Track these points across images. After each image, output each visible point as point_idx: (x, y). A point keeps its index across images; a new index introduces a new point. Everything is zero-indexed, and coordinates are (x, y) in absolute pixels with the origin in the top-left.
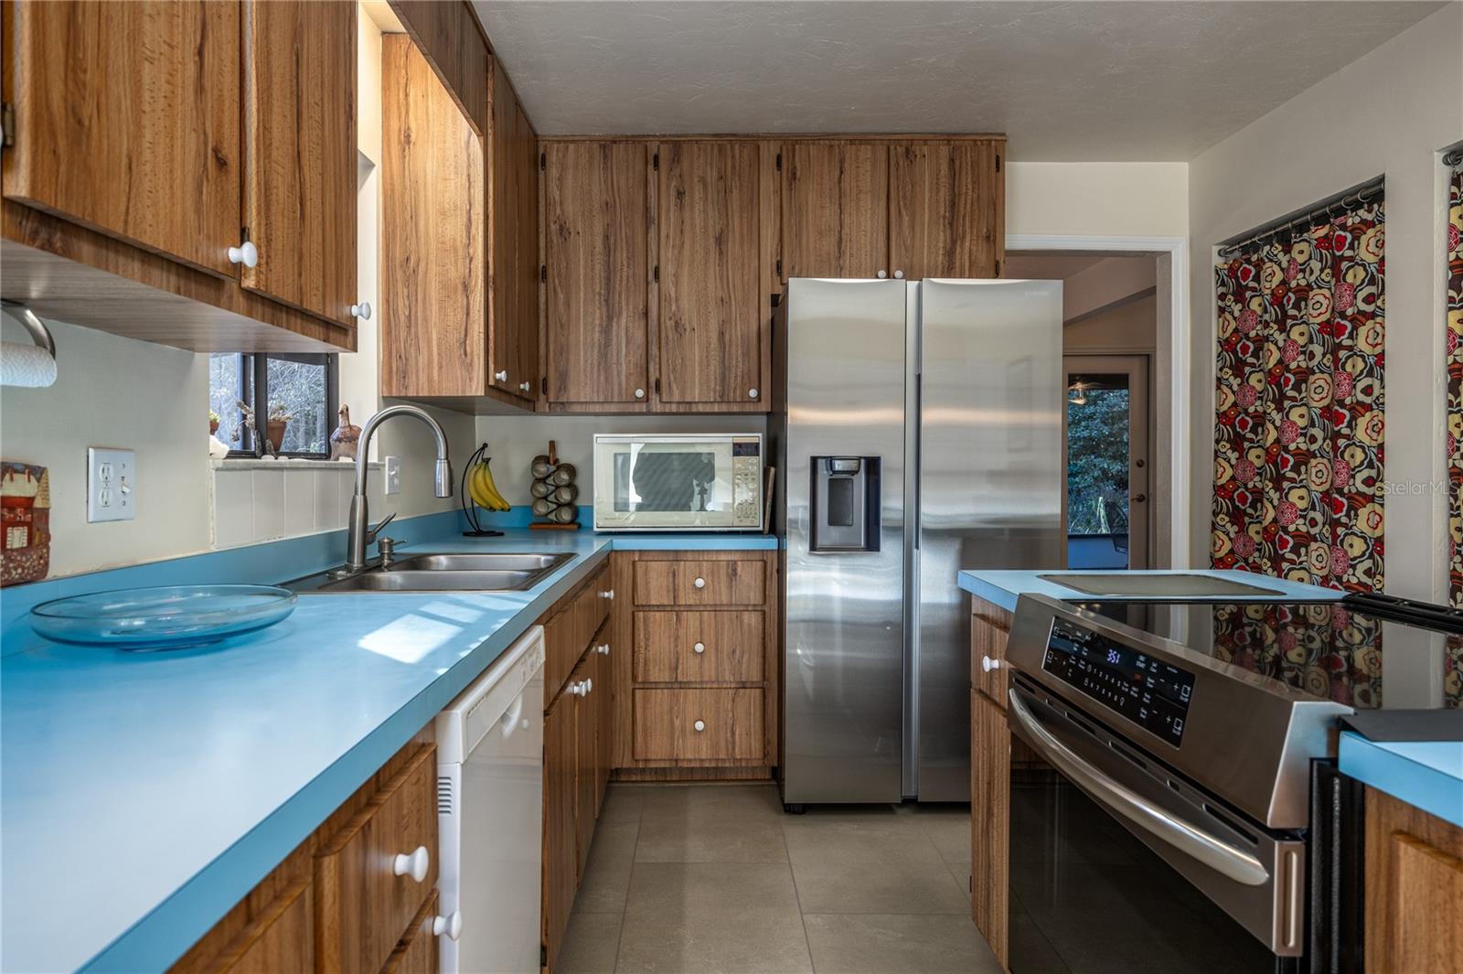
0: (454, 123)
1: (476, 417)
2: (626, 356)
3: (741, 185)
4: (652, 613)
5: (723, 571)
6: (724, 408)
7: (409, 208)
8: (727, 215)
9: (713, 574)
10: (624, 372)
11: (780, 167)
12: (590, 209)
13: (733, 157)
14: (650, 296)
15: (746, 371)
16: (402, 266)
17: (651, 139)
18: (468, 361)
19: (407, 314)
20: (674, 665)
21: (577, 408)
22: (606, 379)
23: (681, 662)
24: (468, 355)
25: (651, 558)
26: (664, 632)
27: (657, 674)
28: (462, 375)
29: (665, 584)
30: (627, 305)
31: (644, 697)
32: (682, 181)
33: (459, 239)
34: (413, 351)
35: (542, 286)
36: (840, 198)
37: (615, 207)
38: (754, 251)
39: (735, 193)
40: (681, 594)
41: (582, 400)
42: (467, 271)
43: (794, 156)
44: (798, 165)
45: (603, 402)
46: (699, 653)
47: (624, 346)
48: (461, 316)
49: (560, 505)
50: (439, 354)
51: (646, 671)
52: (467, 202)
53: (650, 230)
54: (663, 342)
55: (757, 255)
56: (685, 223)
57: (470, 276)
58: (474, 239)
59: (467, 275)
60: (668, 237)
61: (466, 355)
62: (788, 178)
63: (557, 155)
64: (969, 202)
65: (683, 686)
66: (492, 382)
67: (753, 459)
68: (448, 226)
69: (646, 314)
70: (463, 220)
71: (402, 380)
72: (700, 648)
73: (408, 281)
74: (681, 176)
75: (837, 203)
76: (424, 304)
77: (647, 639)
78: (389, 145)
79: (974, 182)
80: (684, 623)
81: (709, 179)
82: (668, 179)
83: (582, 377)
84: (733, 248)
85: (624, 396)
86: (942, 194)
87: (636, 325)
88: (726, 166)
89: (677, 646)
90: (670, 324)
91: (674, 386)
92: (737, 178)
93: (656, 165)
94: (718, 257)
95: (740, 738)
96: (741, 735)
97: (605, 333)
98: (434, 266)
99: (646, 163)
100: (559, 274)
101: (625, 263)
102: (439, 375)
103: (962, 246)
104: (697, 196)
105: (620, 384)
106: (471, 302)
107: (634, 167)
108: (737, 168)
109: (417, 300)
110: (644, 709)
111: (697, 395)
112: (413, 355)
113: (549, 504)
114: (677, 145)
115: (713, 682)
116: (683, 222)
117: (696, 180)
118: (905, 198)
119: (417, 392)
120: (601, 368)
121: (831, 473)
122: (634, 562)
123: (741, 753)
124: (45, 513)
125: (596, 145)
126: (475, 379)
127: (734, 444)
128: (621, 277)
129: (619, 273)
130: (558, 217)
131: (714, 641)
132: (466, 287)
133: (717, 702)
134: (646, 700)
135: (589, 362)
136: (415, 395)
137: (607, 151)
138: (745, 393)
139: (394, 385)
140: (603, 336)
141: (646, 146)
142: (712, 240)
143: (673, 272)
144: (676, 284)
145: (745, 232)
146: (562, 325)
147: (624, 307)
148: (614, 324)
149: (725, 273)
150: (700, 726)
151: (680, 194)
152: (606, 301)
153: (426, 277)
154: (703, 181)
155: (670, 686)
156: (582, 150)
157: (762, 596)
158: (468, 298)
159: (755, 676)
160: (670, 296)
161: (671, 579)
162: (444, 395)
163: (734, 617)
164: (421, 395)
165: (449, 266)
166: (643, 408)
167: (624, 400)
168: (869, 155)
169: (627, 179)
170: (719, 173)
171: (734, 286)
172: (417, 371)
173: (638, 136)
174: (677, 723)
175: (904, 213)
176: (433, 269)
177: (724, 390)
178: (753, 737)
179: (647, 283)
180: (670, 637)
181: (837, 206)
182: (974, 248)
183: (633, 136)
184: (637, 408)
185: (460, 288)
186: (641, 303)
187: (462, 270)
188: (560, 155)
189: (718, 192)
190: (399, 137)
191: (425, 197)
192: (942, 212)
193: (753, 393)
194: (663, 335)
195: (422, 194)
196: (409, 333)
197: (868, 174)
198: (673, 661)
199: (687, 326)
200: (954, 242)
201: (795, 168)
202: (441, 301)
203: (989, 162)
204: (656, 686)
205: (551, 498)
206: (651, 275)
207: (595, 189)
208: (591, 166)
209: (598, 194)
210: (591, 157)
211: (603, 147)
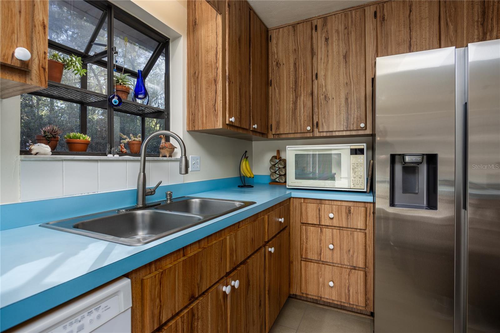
0: (211, 12)
1: (253, 142)
2: (303, 113)
3: (356, 29)
4: (309, 227)
5: (344, 210)
6: (348, 133)
7: (196, 51)
8: (349, 44)
9: (339, 211)
10: (302, 120)
11: (376, 16)
12: (288, 54)
13: (352, 17)
14: (314, 86)
15: (359, 115)
16: (193, 76)
17: (314, 19)
18: (216, 113)
19: (195, 96)
20: (319, 252)
21: (284, 136)
22: (295, 123)
23: (322, 251)
24: (216, 111)
25: (309, 202)
26: (315, 237)
27: (311, 256)
28: (214, 120)
29: (315, 214)
30: (304, 91)
31: (306, 265)
32: (328, 33)
33: (213, 61)
34: (197, 111)
35: (270, 88)
36: (410, 24)
37: (298, 51)
38: (363, 59)
39: (353, 33)
40: (323, 219)
41: (285, 132)
42: (216, 74)
43: (383, 9)
44: (386, 14)
45: (294, 133)
46: (331, 249)
47: (302, 109)
48: (214, 93)
49: (280, 175)
50: (206, 111)
51: (306, 253)
52: (216, 44)
53: (313, 58)
54: (320, 105)
55: (364, 61)
56: (329, 51)
57: (217, 76)
58: (218, 59)
59: (216, 75)
60: (321, 59)
61: (215, 111)
62: (380, 21)
63: (275, 34)
65: (324, 263)
66: (227, 122)
67: (361, 157)
68: (209, 56)
69: (312, 94)
70: (214, 52)
71: (193, 123)
72: (331, 247)
73: (195, 82)
74: (327, 31)
75: (408, 27)
76: (201, 90)
77: (307, 239)
78: (189, 28)
80: (324, 234)
81: (340, 30)
82: (321, 34)
83: (285, 123)
84: (352, 59)
85: (303, 130)
87: (308, 99)
88: (348, 23)
89: (321, 244)
90: (322, 97)
91: (324, 124)
92: (354, 26)
93: (316, 29)
94: (345, 64)
95: (353, 294)
96: (353, 292)
97: (295, 104)
98: (204, 74)
99: (312, 29)
100: (276, 82)
101: (303, 73)
102: (206, 120)
104: (334, 39)
105: (301, 125)
106: (217, 87)
107: (306, 32)
108: (354, 22)
109: (198, 89)
110: (306, 270)
111: (335, 128)
112: (197, 113)
113: (276, 175)
114: (325, 19)
115: (339, 264)
116: (328, 51)
117: (334, 31)
118: (450, 16)
119: (198, 129)
120: (293, 118)
121: (404, 163)
122: (301, 203)
123: (353, 301)
125: (291, 27)
126: (219, 121)
127: (351, 149)
128: (301, 80)
129: (300, 78)
130: (276, 59)
131: (339, 244)
132: (215, 81)
133: (341, 274)
134: (306, 266)
135: (288, 116)
136: (197, 129)
137: (295, 28)
138: (358, 125)
139: (190, 126)
140: (294, 105)
141: (312, 22)
142: (342, 57)
143: (324, 74)
144: (325, 79)
145: (358, 51)
146: (277, 103)
147: (302, 92)
148: (298, 100)
149: (348, 71)
150: (331, 284)
151: (327, 40)
152: (295, 90)
153: (201, 79)
154: (337, 31)
155: (318, 262)
156: (285, 30)
157: (365, 225)
158: (216, 85)
159: (361, 264)
160: (322, 84)
161: (318, 212)
162: (208, 129)
163: (349, 234)
164: (199, 129)
165: (209, 73)
166: (311, 135)
167: (302, 132)
169: (303, 38)
170: (345, 26)
171: (353, 76)
172: (198, 120)
173: (308, 19)
174: (321, 280)
175: (450, 24)
176: (204, 75)
177: (348, 124)
178: (359, 294)
179: (313, 81)
180: (317, 239)
181: (408, 29)
183: (306, 19)
184: (308, 135)
185: (213, 82)
186: (310, 89)
187: (214, 74)
188: (277, 34)
189: (344, 35)
190: (193, 23)
191: (201, 46)
193: (362, 125)
194: (320, 102)
195: (200, 45)
196: (195, 104)
197: (427, 8)
198: (319, 250)
199: (330, 97)
201: (384, 15)
202: (207, 89)
204: (311, 261)
205: (277, 172)
206: (314, 77)
207: (290, 45)
208: (289, 35)
209: (291, 47)
210: (289, 32)
211: (294, 27)
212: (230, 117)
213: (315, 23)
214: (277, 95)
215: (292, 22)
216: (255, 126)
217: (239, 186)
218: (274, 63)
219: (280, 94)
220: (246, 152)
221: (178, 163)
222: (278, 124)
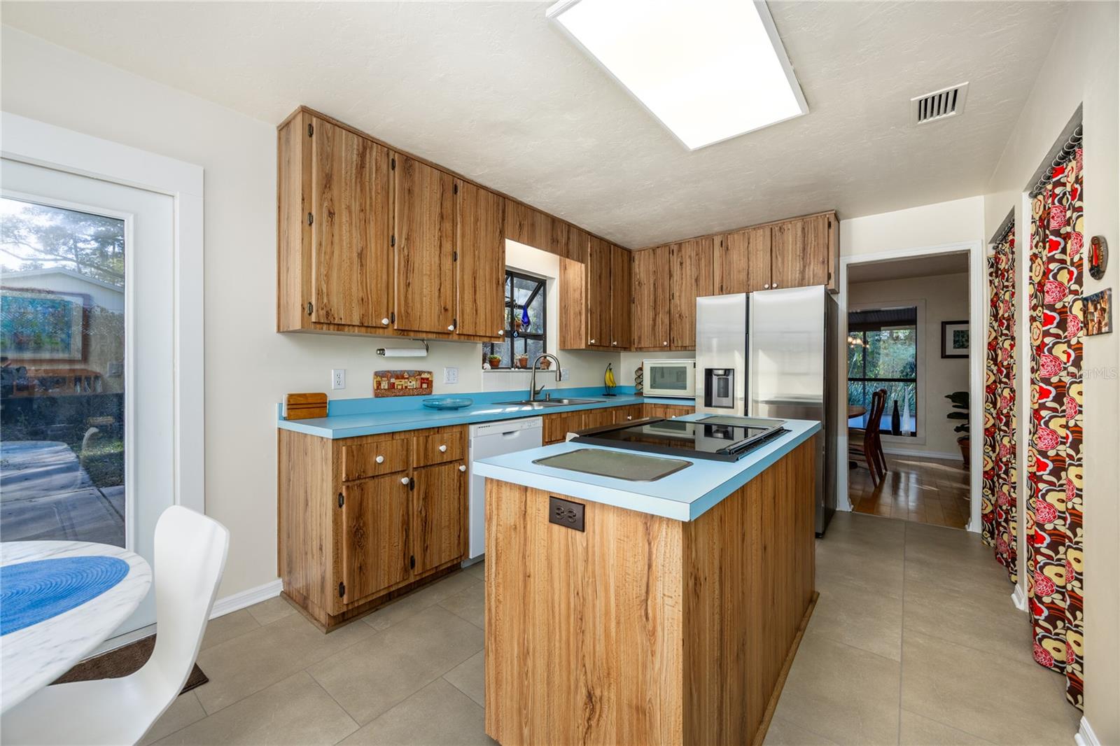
2: (662, 329)
7: (566, 290)
10: (661, 336)
12: (649, 275)
16: (564, 309)
17: (670, 244)
18: (581, 337)
19: (565, 323)
21: (643, 349)
22: (654, 338)
24: (581, 335)
28: (579, 341)
32: (682, 258)
33: (578, 298)
36: (748, 254)
37: (658, 272)
41: (646, 346)
43: (728, 240)
44: (729, 244)
45: (654, 347)
47: (661, 325)
48: (579, 322)
50: (573, 336)
52: (580, 286)
53: (671, 280)
58: (582, 297)
59: (581, 309)
60: (677, 281)
64: (813, 246)
66: (590, 343)
68: (576, 294)
69: (669, 312)
70: (579, 292)
71: (564, 344)
73: (565, 313)
74: (682, 256)
75: (747, 257)
76: (569, 319)
79: (815, 237)
82: (677, 258)
83: (646, 338)
86: (798, 245)
87: (666, 317)
91: (678, 340)
93: (673, 253)
97: (654, 321)
98: (572, 307)
99: (669, 253)
100: (638, 300)
101: (661, 293)
102: (573, 342)
103: (809, 268)
105: (660, 340)
107: (665, 256)
109: (567, 319)
112: (567, 336)
114: (680, 245)
117: (687, 257)
118: (779, 250)
120: (653, 334)
122: (651, 408)
124: (432, 381)
125: (651, 250)
126: (583, 342)
128: (660, 299)
129: (659, 297)
130: (638, 279)
135: (648, 332)
136: (567, 348)
139: (562, 346)
141: (669, 247)
142: (693, 280)
146: (639, 319)
147: (661, 310)
148: (657, 317)
151: (681, 264)
152: (654, 309)
153: (570, 311)
156: (646, 252)
158: (581, 317)
162: (574, 347)
164: (569, 348)
165: (576, 307)
167: (660, 346)
168: (762, 233)
169: (662, 261)
172: (568, 341)
173: (666, 243)
175: (778, 256)
182: (815, 268)
183: (664, 244)
184: (665, 349)
185: (579, 314)
186: (667, 308)
188: (639, 256)
192: (798, 254)
197: (761, 241)
200: (804, 267)
202: (574, 319)
203: (824, 224)
206: (671, 297)
207: (651, 266)
208: (649, 258)
209: (651, 268)
210: (649, 255)
211: (654, 250)
212: (591, 339)
213: (672, 247)
214: (639, 312)
215: (652, 246)
216: (615, 343)
217: (604, 395)
218: (637, 283)
219: (641, 311)
220: (610, 364)
221: (554, 374)
222: (640, 338)
